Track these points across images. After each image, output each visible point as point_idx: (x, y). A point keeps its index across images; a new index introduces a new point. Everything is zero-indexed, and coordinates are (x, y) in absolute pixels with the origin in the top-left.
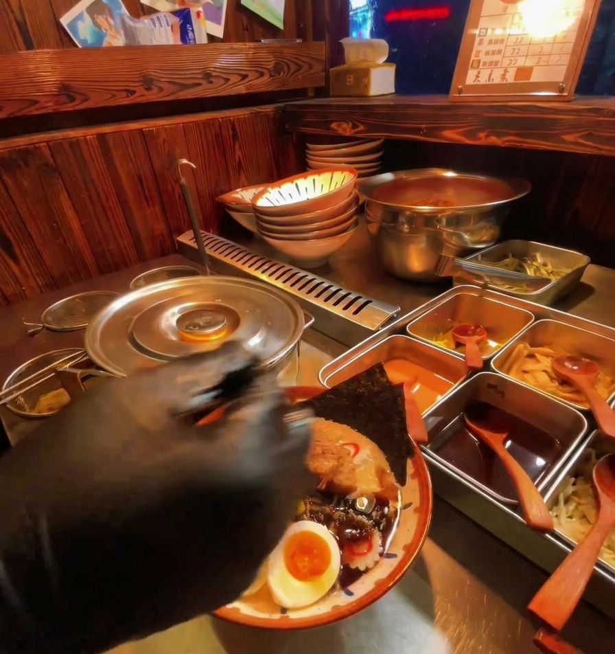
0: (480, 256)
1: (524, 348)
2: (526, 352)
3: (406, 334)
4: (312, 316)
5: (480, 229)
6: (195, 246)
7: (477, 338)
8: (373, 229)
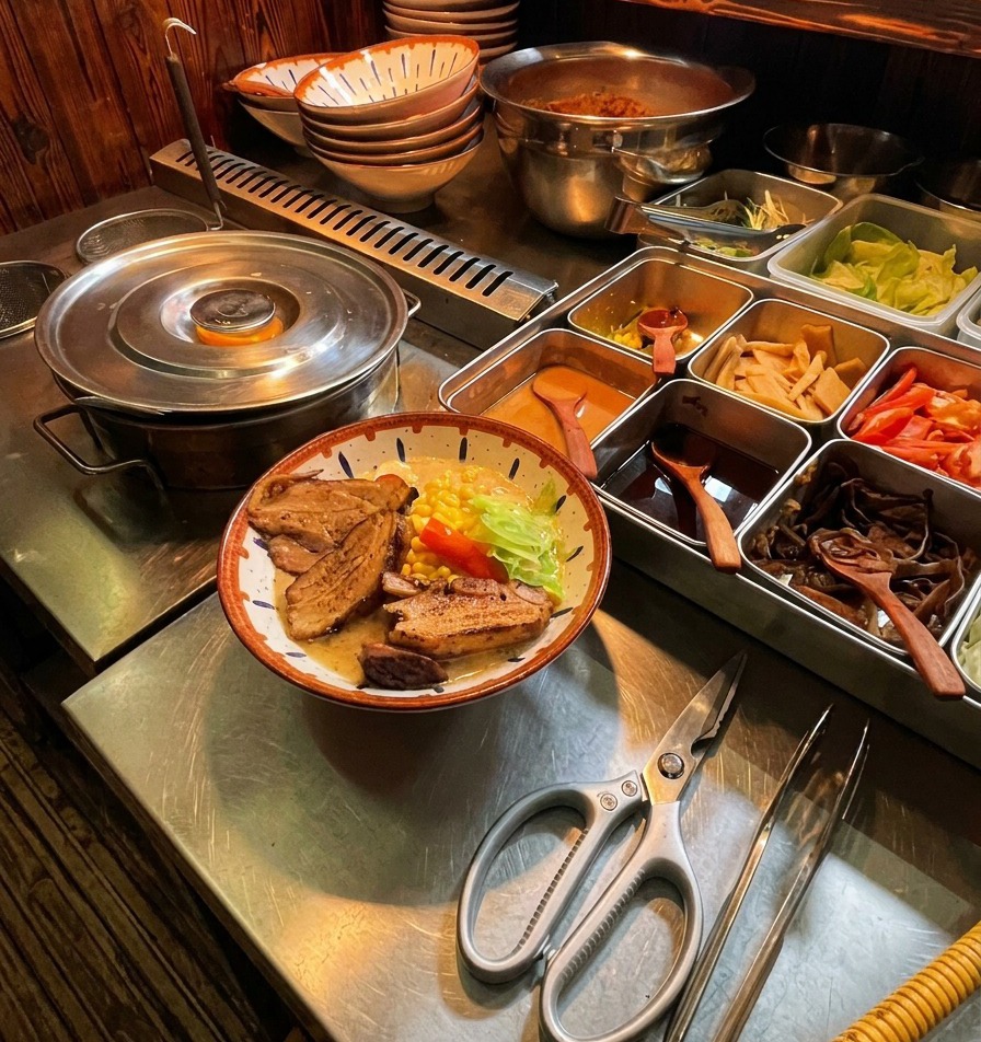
0: (678, 198)
1: (738, 343)
2: (741, 350)
3: (567, 326)
4: (416, 298)
5: (679, 152)
6: (197, 175)
7: (673, 329)
8: (510, 147)
